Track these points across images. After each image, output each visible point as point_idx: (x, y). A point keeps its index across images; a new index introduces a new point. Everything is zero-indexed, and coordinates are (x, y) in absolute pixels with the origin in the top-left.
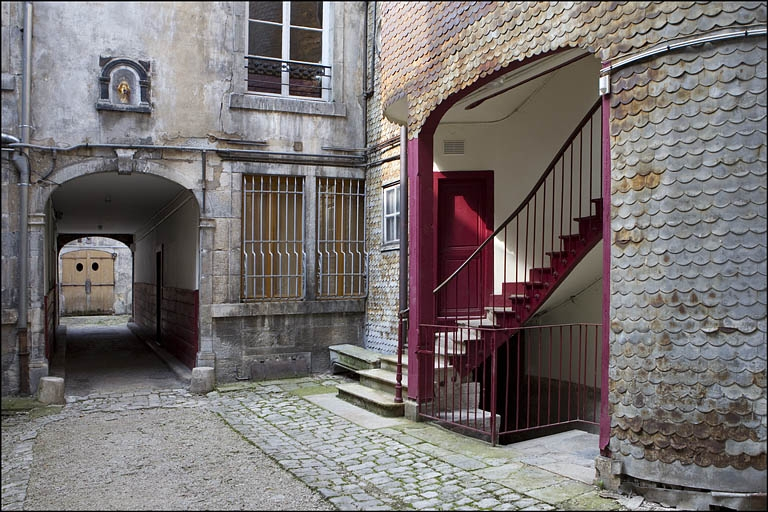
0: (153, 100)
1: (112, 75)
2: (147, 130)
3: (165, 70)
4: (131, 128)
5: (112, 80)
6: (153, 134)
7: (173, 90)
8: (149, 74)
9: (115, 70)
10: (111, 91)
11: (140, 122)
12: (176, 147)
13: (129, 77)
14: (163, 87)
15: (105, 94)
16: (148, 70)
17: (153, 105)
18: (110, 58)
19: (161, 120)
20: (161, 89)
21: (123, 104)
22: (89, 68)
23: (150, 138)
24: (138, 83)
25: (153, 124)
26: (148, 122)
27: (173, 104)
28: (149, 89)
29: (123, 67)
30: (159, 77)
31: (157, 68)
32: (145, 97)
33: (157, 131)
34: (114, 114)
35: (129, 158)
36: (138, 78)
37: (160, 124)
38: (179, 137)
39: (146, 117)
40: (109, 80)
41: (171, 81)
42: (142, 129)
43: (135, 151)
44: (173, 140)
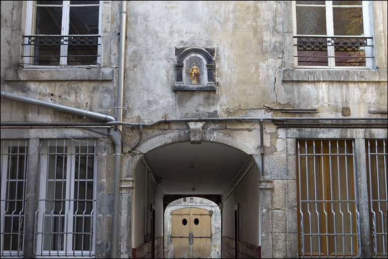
0: (217, 79)
1: (185, 62)
2: (213, 104)
3: (227, 54)
4: (200, 105)
5: (185, 66)
6: (218, 108)
7: (233, 69)
8: (214, 59)
9: (187, 58)
10: (184, 74)
11: (207, 99)
12: (237, 118)
13: (198, 62)
14: (226, 67)
15: (179, 78)
16: (213, 56)
17: (218, 84)
18: (183, 49)
19: (224, 95)
20: (224, 70)
21: (194, 85)
22: (167, 58)
23: (216, 112)
24: (205, 67)
25: (218, 99)
26: (214, 98)
27: (234, 81)
28: (215, 71)
29: (193, 55)
30: (222, 60)
31: (220, 53)
32: (211, 77)
33: (221, 105)
34: (187, 94)
35: (199, 129)
36: (205, 62)
37: (223, 99)
38: (240, 109)
39: (212, 95)
40: (182, 66)
41: (232, 63)
42: (209, 105)
43: (204, 123)
44: (235, 112)
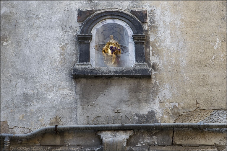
0: (153, 59)
1: (94, 32)
2: (147, 101)
3: (168, 20)
4: (122, 101)
5: (94, 38)
6: (156, 107)
7: (181, 44)
8: (146, 27)
9: (99, 26)
10: (93, 52)
11: (135, 90)
12: (194, 123)
13: (118, 32)
14: (168, 40)
15: (84, 56)
16: (144, 22)
17: (154, 67)
18: (92, 11)
19: (167, 86)
20: (164, 44)
22: (63, 26)
23: (152, 114)
24: (130, 40)
25: (156, 92)
26: (147, 90)
27: (184, 62)
28: (148, 46)
29: (109, 21)
30: (161, 30)
31: (156, 19)
32: (141, 55)
33: (161, 102)
34: (98, 82)
35: (121, 143)
36: (130, 32)
37: (166, 92)
38: (198, 110)
39: (144, 83)
40: (90, 38)
41: (178, 33)
42: (139, 101)
43: (130, 133)
44: (189, 115)
